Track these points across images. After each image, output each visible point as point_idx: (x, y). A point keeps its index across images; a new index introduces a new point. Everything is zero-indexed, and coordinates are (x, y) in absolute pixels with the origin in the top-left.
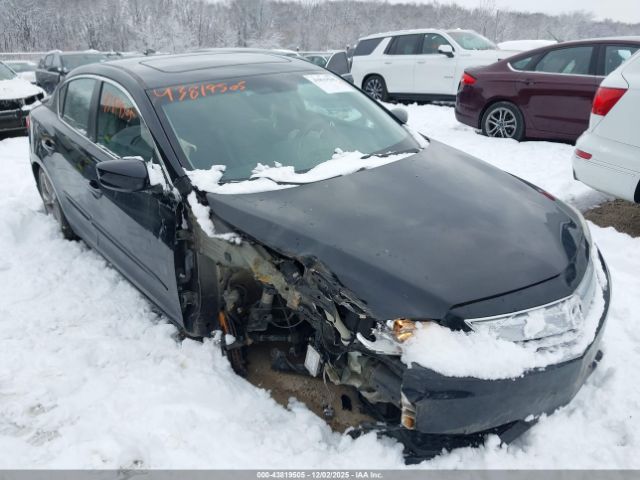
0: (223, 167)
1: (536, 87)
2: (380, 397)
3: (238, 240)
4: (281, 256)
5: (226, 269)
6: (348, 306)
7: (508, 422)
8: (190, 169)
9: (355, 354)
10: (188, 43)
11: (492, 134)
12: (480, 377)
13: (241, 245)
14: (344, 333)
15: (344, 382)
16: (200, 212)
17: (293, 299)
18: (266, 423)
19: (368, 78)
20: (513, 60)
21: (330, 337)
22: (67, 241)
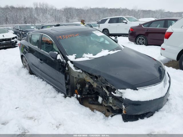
0: (76, 55)
1: (150, 31)
2: (117, 108)
3: (81, 72)
4: (92, 75)
5: (77, 79)
6: (109, 86)
7: (148, 112)
8: (68, 55)
9: (111, 98)
10: (52, 21)
11: (139, 44)
12: (141, 101)
13: (82, 73)
14: (108, 93)
15: (108, 105)
16: (71, 65)
17: (95, 85)
18: (89, 115)
19: (104, 30)
20: (143, 24)
21: (104, 94)
22: (31, 75)
